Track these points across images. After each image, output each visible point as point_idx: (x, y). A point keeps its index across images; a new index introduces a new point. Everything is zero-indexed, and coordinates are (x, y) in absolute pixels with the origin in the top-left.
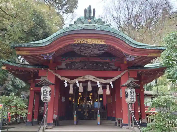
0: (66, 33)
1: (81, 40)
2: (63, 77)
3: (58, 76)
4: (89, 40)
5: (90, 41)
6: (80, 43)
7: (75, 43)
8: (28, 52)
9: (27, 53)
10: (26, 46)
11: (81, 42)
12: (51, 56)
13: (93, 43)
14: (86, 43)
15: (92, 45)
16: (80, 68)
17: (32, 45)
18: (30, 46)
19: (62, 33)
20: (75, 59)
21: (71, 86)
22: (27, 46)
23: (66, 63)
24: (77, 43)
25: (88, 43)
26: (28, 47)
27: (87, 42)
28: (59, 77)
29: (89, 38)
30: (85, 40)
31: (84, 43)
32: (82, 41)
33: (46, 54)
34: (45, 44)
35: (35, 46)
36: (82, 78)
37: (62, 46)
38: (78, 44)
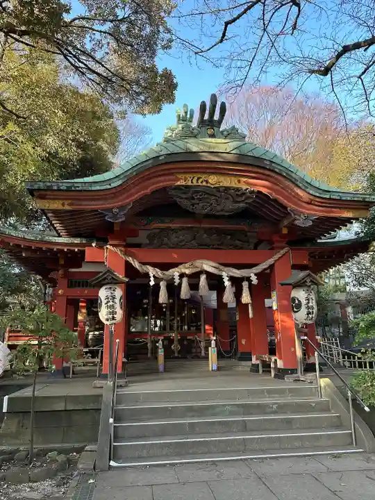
0: (160, 158)
1: (193, 178)
2: (144, 264)
3: (132, 262)
4: (212, 177)
5: (213, 180)
6: (190, 184)
7: (179, 183)
8: (66, 202)
9: (63, 205)
10: (62, 188)
11: (192, 182)
12: (122, 213)
13: (221, 184)
14: (204, 184)
15: (217, 189)
16: (181, 244)
17: (78, 187)
18: (73, 188)
19: (149, 159)
20: (170, 222)
21: (163, 285)
22: (65, 188)
23: (149, 232)
24: (184, 184)
25: (209, 185)
26: (68, 190)
27: (207, 182)
28: (136, 265)
29: (213, 173)
30: (204, 177)
31: (200, 184)
32: (195, 181)
33: (110, 210)
34: (110, 185)
35: (85, 188)
36: (187, 265)
37: (148, 191)
38: (187, 187)
